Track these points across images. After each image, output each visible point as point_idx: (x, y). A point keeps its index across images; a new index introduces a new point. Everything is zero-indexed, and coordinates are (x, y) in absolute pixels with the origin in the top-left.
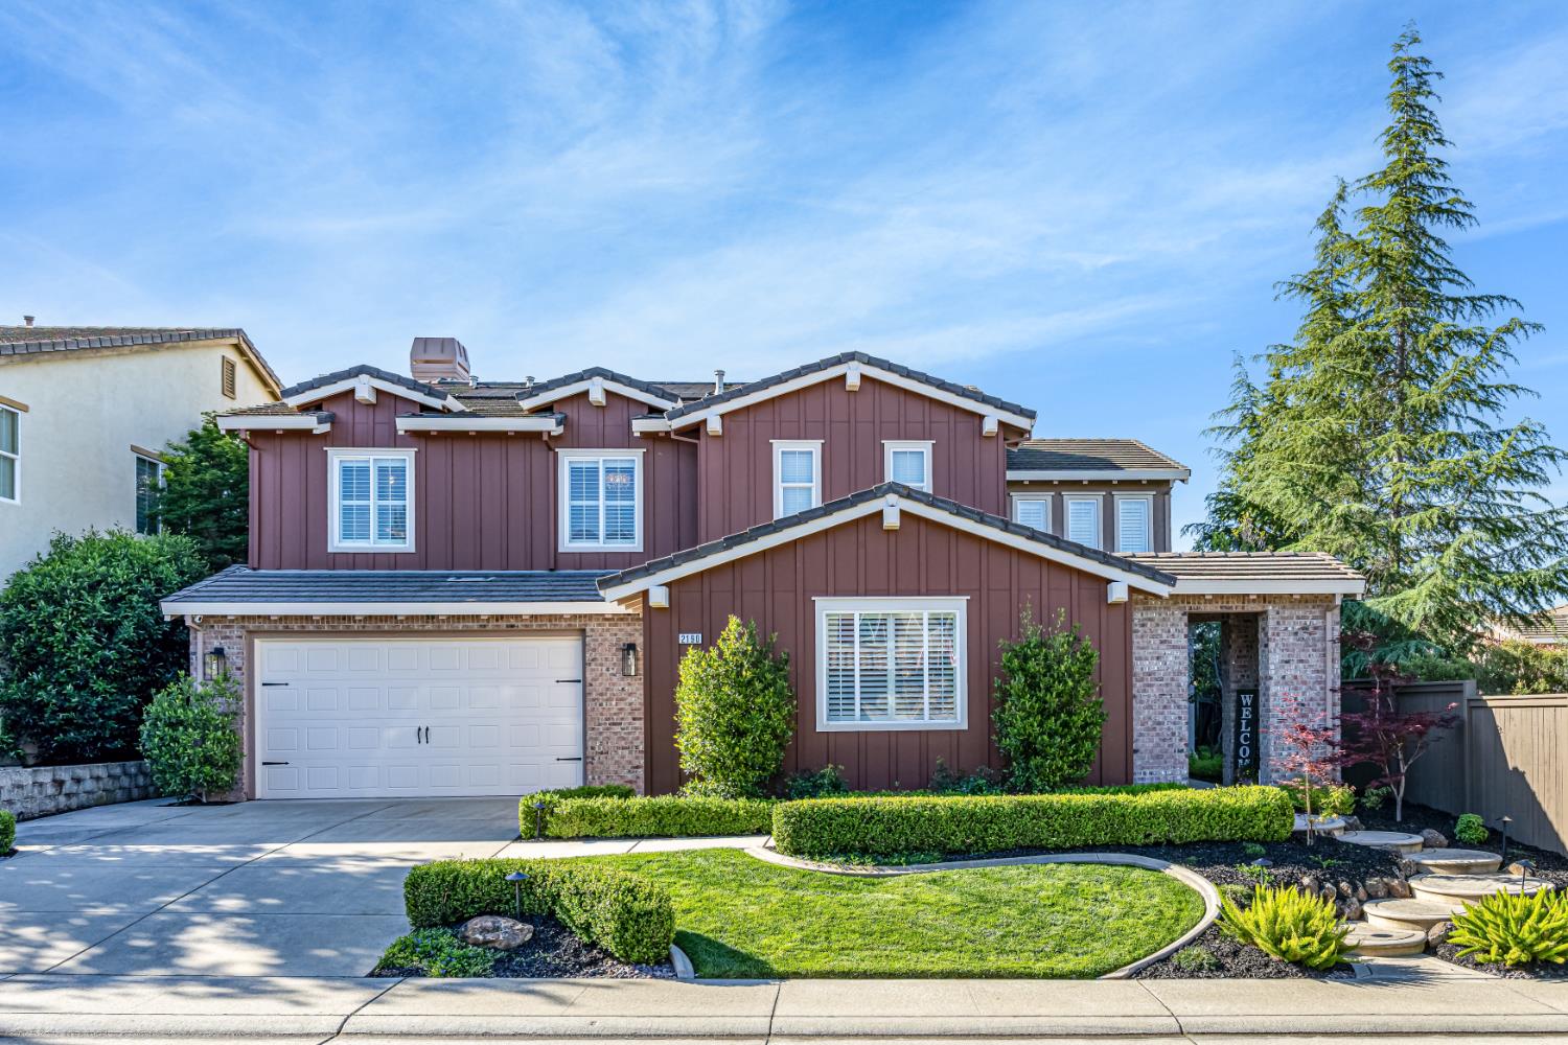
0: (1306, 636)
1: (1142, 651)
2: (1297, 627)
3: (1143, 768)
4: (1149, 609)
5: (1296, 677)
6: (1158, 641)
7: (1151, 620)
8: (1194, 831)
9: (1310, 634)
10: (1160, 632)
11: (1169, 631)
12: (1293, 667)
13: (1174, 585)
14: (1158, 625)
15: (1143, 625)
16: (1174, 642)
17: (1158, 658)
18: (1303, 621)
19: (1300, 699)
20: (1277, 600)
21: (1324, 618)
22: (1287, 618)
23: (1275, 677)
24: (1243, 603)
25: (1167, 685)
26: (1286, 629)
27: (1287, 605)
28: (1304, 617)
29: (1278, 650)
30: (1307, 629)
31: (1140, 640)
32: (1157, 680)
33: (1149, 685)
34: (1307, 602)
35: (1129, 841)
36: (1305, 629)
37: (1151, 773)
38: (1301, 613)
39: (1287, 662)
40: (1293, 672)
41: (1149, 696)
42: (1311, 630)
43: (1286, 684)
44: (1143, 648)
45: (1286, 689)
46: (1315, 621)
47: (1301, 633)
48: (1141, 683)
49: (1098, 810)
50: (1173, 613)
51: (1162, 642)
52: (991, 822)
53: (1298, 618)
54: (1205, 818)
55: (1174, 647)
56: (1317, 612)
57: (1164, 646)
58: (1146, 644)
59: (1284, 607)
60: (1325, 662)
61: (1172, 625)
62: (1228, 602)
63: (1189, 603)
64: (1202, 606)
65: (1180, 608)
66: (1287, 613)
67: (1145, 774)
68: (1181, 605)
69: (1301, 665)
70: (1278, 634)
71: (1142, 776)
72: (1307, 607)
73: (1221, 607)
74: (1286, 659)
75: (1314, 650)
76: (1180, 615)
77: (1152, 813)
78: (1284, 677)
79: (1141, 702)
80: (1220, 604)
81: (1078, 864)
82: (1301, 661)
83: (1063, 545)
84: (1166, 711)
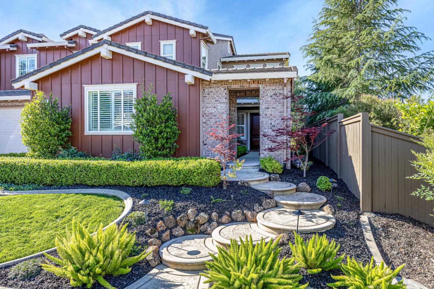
0: (276, 97)
1: (208, 105)
2: (272, 94)
3: (208, 151)
4: (211, 88)
5: (271, 115)
6: (214, 100)
7: (211, 92)
8: (156, 181)
9: (278, 97)
10: (215, 97)
11: (219, 96)
12: (270, 110)
13: (212, 76)
14: (214, 94)
15: (209, 94)
16: (221, 101)
17: (214, 107)
18: (275, 91)
19: (273, 123)
20: (264, 83)
21: (283, 89)
22: (268, 90)
23: (263, 115)
24: (249, 84)
25: (218, 118)
26: (267, 95)
27: (268, 84)
28: (275, 90)
29: (264, 104)
30: (276, 94)
31: (207, 100)
32: (214, 116)
33: (211, 118)
34: (276, 83)
35: (125, 184)
36: (275, 94)
37: (212, 153)
38: (274, 88)
39: (268, 108)
40: (270, 113)
41: (211, 122)
42: (278, 95)
43: (267, 117)
44: (208, 103)
45: (267, 119)
46: (280, 91)
47: (274, 96)
48: (208, 117)
49: (109, 169)
50: (220, 89)
51: (216, 101)
52: (62, 172)
53: (272, 90)
54: (161, 175)
55: (221, 103)
56: (281, 87)
57: (217, 102)
58: (209, 102)
59: (266, 86)
60: (284, 108)
61: (220, 94)
62: (243, 84)
63: (227, 85)
64: (232, 86)
65: (223, 87)
66: (268, 88)
67: (209, 153)
68: (224, 86)
69: (273, 110)
70: (264, 97)
71: (208, 154)
72: (276, 85)
73: (240, 86)
74: (267, 107)
75: (280, 103)
76: (223, 90)
77: (135, 171)
78: (266, 115)
79: (208, 125)
80: (239, 85)
81: (85, 194)
82: (274, 108)
83: (167, 61)
84: (217, 129)
